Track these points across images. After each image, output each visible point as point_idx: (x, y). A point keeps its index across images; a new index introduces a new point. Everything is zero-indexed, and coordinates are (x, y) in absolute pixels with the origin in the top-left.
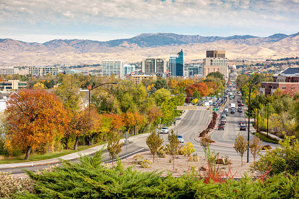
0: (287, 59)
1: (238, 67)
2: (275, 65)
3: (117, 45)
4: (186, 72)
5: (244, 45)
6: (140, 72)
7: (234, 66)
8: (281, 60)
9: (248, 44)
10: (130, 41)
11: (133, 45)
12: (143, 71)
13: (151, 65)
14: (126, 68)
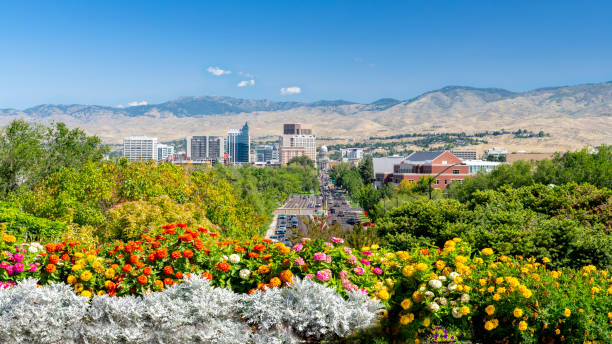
0: (400, 137)
1: (329, 148)
2: (383, 146)
3: (142, 114)
4: (252, 157)
5: (336, 114)
6: (185, 156)
7: (325, 148)
8: (392, 138)
9: (342, 113)
10: (162, 108)
11: (166, 113)
12: (189, 155)
13: (200, 145)
14: (160, 150)
